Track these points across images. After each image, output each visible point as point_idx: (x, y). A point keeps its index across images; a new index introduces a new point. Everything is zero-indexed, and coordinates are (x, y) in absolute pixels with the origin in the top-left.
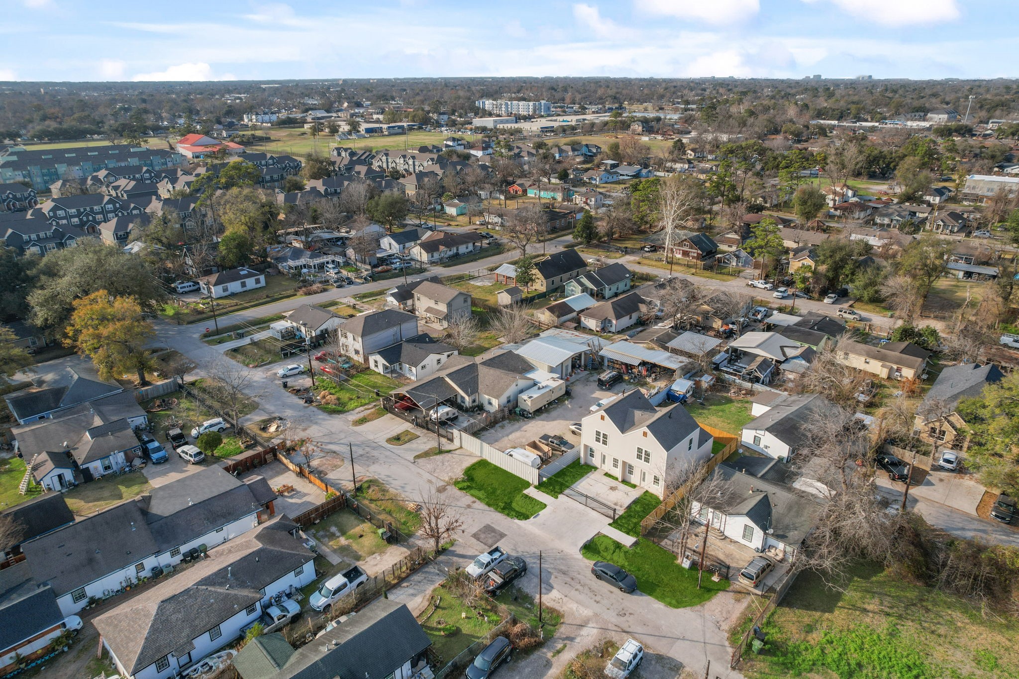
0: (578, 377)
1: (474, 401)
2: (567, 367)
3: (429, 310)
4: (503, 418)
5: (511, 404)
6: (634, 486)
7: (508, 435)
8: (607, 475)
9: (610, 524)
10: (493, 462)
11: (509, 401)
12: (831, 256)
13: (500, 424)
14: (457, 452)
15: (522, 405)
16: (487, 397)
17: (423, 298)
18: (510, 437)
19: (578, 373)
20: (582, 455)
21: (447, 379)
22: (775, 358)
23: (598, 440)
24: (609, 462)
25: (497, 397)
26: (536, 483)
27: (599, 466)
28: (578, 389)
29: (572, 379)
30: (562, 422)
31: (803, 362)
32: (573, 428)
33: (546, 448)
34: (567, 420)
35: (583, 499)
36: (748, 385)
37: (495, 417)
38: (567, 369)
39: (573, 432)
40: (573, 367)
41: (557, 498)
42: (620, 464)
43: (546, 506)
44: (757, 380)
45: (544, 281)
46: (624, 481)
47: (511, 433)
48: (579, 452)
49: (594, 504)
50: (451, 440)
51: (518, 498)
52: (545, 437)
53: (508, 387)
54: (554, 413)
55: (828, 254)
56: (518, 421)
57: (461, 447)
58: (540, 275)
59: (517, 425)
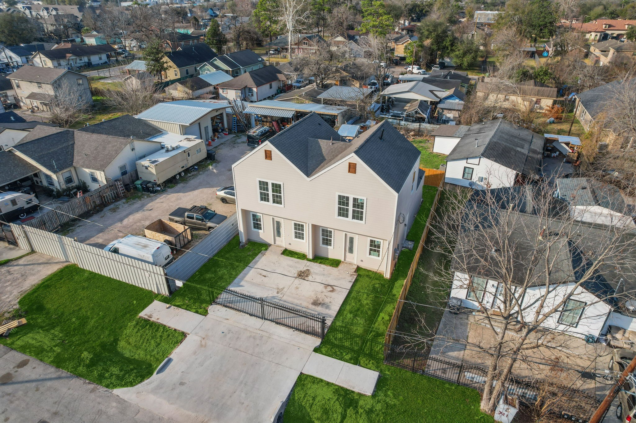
0: (222, 141)
1: (69, 180)
2: (206, 128)
3: (32, 96)
4: (117, 198)
5: (127, 178)
6: (336, 263)
7: (121, 220)
8: (287, 253)
9: (317, 350)
10: (87, 268)
11: (124, 173)
12: (434, 31)
13: (112, 206)
14: (21, 262)
15: (144, 177)
16: (87, 170)
17: (23, 84)
18: (125, 222)
19: (222, 138)
20: (241, 228)
21: (18, 153)
22: (429, 100)
23: (264, 197)
24: (288, 230)
25: (102, 168)
26: (165, 291)
27: (272, 242)
28: (223, 153)
29: (214, 144)
30: (205, 190)
31: (457, 101)
32: (222, 194)
33: (180, 228)
34: (213, 187)
35: (256, 307)
36: (416, 125)
37: (101, 197)
38: (207, 133)
39: (224, 200)
40: (215, 130)
41: (205, 313)
42: (308, 232)
43: (184, 335)
44: (421, 120)
45: (178, 70)
46: (318, 258)
47: (127, 216)
48: (235, 226)
49: (277, 314)
50: (14, 243)
51: (130, 329)
52: (179, 212)
53: (117, 152)
54: (193, 182)
55: (431, 28)
56: (140, 198)
57: (33, 251)
58: (171, 63)
59: (138, 204)
